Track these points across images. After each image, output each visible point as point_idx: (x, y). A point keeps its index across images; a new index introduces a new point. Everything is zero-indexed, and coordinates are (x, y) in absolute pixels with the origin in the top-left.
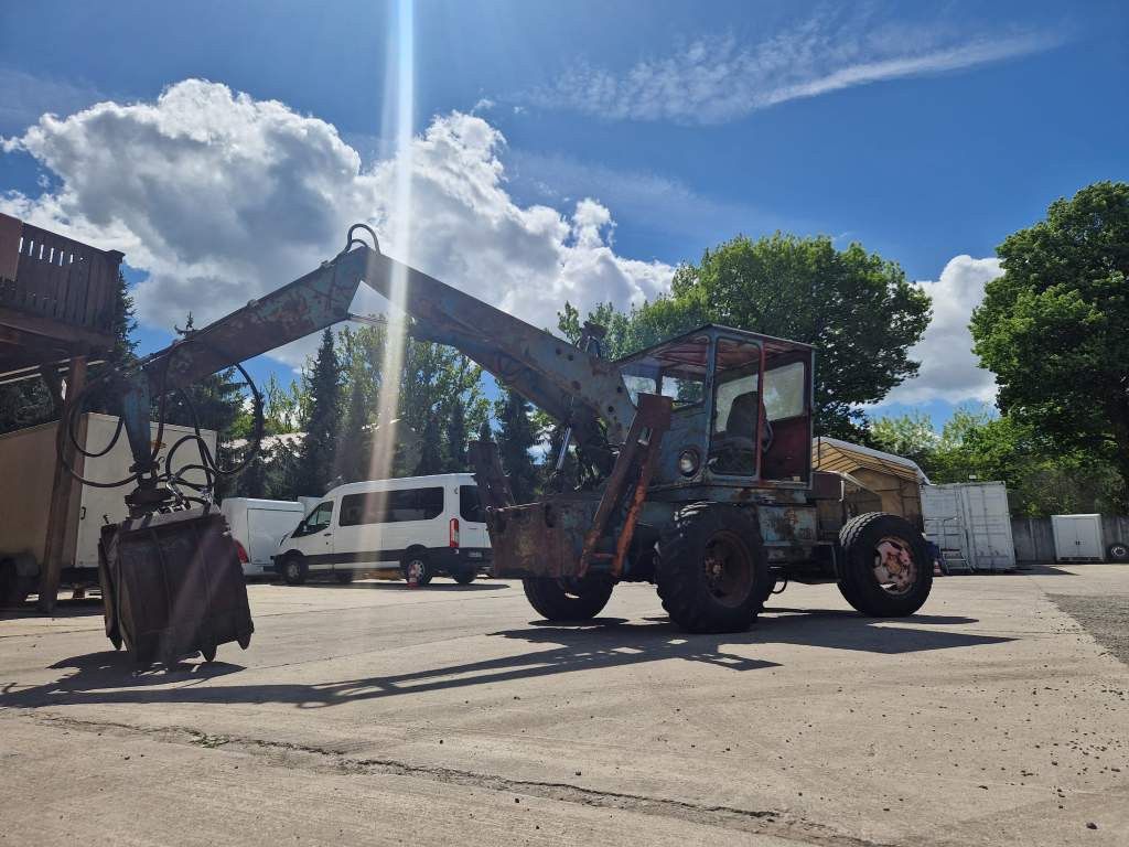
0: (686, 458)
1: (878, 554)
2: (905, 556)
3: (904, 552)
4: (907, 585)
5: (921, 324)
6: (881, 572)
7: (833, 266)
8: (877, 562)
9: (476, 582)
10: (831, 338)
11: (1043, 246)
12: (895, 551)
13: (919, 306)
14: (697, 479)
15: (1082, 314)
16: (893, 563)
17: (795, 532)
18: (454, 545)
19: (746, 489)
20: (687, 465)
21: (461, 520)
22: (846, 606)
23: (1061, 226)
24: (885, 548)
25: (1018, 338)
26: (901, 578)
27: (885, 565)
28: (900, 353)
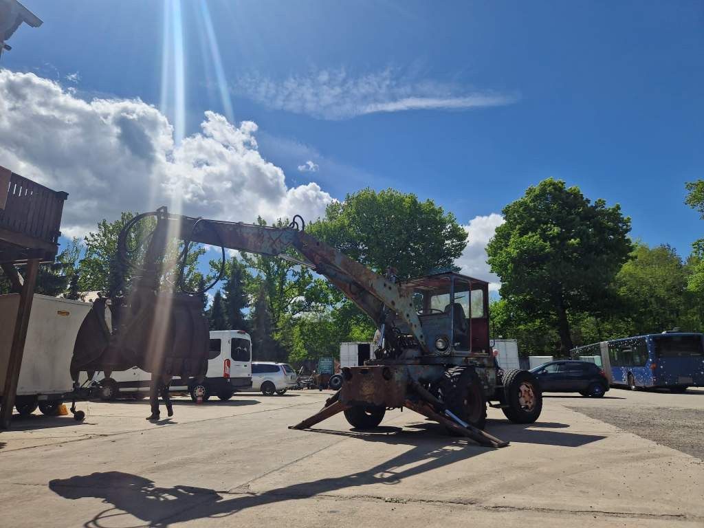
0: (440, 341)
1: (520, 391)
2: (531, 392)
3: (531, 390)
4: (532, 406)
5: (462, 246)
6: (522, 401)
7: (417, 209)
8: (520, 395)
9: (233, 398)
10: (413, 250)
11: (524, 210)
12: (527, 389)
13: (462, 237)
14: (447, 353)
15: (542, 248)
16: (526, 396)
17: (489, 381)
18: (227, 376)
19: (466, 358)
20: (440, 345)
21: (232, 360)
22: (505, 417)
23: (533, 200)
24: (523, 388)
25: (513, 260)
26: (530, 403)
27: (524, 397)
28: (450, 261)
